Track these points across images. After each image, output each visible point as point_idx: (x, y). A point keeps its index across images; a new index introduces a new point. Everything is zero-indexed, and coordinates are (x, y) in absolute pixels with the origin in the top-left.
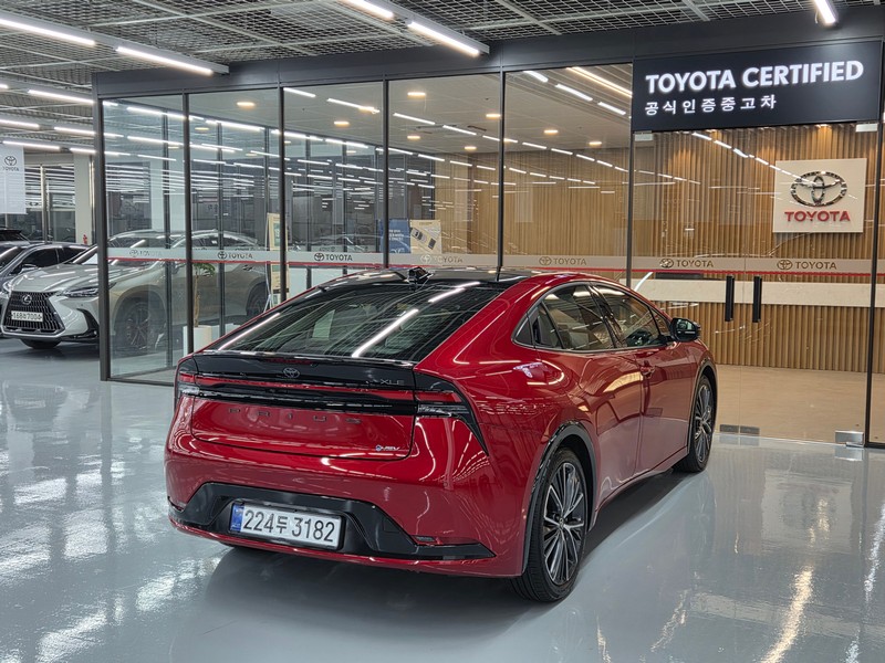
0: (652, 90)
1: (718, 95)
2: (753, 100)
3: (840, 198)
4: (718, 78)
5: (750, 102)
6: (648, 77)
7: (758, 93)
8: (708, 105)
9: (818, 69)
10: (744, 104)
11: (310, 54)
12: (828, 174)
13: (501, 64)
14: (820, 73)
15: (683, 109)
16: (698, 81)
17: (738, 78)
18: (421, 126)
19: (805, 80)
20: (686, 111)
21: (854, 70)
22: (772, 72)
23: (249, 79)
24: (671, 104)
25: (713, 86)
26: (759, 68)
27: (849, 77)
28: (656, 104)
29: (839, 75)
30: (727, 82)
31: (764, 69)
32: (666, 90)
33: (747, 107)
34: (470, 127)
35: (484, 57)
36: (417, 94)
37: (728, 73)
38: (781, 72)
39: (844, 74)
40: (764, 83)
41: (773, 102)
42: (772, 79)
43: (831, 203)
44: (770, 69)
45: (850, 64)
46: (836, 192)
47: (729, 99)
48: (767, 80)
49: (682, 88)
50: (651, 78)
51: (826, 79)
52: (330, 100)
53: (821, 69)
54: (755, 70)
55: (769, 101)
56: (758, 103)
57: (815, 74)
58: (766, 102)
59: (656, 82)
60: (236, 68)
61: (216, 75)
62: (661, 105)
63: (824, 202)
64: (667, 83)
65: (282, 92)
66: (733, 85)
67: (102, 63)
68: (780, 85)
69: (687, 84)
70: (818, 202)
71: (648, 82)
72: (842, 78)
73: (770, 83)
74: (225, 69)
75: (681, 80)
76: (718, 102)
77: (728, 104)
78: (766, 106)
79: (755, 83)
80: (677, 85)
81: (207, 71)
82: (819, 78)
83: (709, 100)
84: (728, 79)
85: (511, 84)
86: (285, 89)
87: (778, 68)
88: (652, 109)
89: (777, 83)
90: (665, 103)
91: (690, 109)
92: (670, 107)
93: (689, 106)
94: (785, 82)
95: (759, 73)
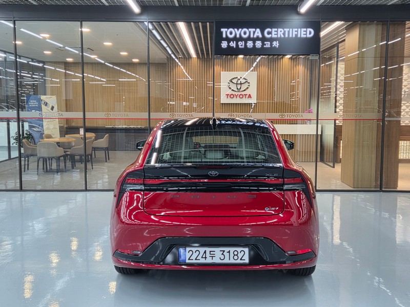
0: (224, 36)
1: (254, 40)
2: (269, 43)
3: (248, 88)
4: (254, 33)
5: (268, 44)
6: (222, 30)
7: (271, 40)
8: (250, 44)
10: (265, 45)
14: (296, 33)
15: (239, 45)
16: (245, 33)
17: (263, 33)
19: (291, 36)
20: (240, 47)
21: (310, 33)
22: (277, 31)
24: (233, 43)
25: (252, 36)
26: (272, 29)
27: (309, 36)
28: (226, 42)
29: (304, 34)
30: (258, 34)
31: (274, 30)
32: (230, 36)
33: (267, 46)
34: (88, 49)
37: (258, 30)
38: (281, 31)
39: (306, 34)
40: (274, 36)
41: (278, 44)
42: (277, 34)
43: (245, 90)
45: (309, 30)
46: (246, 86)
47: (259, 42)
48: (275, 34)
49: (238, 36)
50: (224, 30)
51: (299, 36)
53: (297, 31)
54: (270, 30)
55: (276, 44)
56: (271, 45)
59: (226, 32)
62: (228, 43)
63: (241, 90)
64: (231, 33)
66: (260, 36)
68: (281, 37)
69: (240, 35)
70: (239, 90)
71: (222, 33)
72: (305, 36)
73: (276, 36)
75: (237, 32)
76: (254, 43)
77: (259, 44)
78: (275, 46)
79: (270, 36)
80: (236, 35)
82: (296, 35)
83: (250, 42)
87: (279, 30)
88: (224, 45)
89: (279, 36)
90: (230, 42)
91: (242, 46)
92: (233, 44)
93: (241, 44)
95: (272, 31)
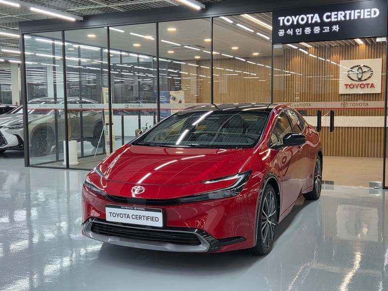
0: (281, 24)
1: (312, 26)
3: (370, 77)
4: (312, 18)
5: (327, 29)
6: (279, 18)
7: (331, 24)
8: (308, 30)
9: (358, 13)
10: (324, 30)
11: (121, 11)
12: (364, 66)
13: (211, 13)
14: (359, 14)
15: (296, 33)
16: (303, 19)
17: (321, 18)
18: (174, 46)
19: (352, 18)
20: (297, 34)
21: (375, 13)
22: (337, 15)
23: (92, 23)
24: (290, 30)
25: (310, 22)
26: (331, 13)
27: (373, 16)
28: (283, 30)
29: (368, 15)
30: (316, 20)
31: (333, 13)
32: (288, 24)
33: (326, 31)
34: (197, 46)
35: (203, 11)
36: (172, 29)
37: (317, 15)
38: (341, 14)
39: (370, 15)
40: (333, 20)
41: (338, 28)
42: (337, 18)
43: (366, 80)
44: (336, 13)
45: (373, 10)
46: (368, 75)
47: (317, 28)
48: (335, 18)
49: (295, 23)
50: (281, 19)
51: (362, 17)
52: (131, 33)
53: (360, 13)
54: (329, 14)
55: (336, 28)
56: (331, 29)
57: (357, 15)
58: (334, 29)
59: (283, 20)
60: (87, 18)
61: (77, 21)
62: (286, 31)
63: (363, 79)
64: (288, 21)
65: (108, 30)
66: (319, 21)
67: (23, 16)
68: (341, 20)
69: (298, 21)
70: (360, 79)
71: (279, 20)
72: (369, 17)
73: (336, 20)
74: (82, 19)
75: (294, 19)
76: (312, 29)
77: (317, 30)
78: (334, 30)
79: (329, 20)
80: (293, 21)
81: (73, 19)
82: (359, 17)
83: (308, 28)
84: (317, 19)
85: (216, 24)
86: (110, 28)
87: (340, 13)
88: (281, 33)
89: (339, 19)
90: (287, 30)
91: (299, 33)
92: (290, 32)
93: (298, 31)
94: (343, 19)
95: (331, 15)
